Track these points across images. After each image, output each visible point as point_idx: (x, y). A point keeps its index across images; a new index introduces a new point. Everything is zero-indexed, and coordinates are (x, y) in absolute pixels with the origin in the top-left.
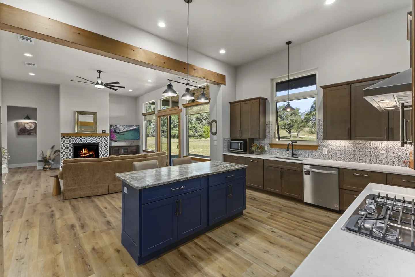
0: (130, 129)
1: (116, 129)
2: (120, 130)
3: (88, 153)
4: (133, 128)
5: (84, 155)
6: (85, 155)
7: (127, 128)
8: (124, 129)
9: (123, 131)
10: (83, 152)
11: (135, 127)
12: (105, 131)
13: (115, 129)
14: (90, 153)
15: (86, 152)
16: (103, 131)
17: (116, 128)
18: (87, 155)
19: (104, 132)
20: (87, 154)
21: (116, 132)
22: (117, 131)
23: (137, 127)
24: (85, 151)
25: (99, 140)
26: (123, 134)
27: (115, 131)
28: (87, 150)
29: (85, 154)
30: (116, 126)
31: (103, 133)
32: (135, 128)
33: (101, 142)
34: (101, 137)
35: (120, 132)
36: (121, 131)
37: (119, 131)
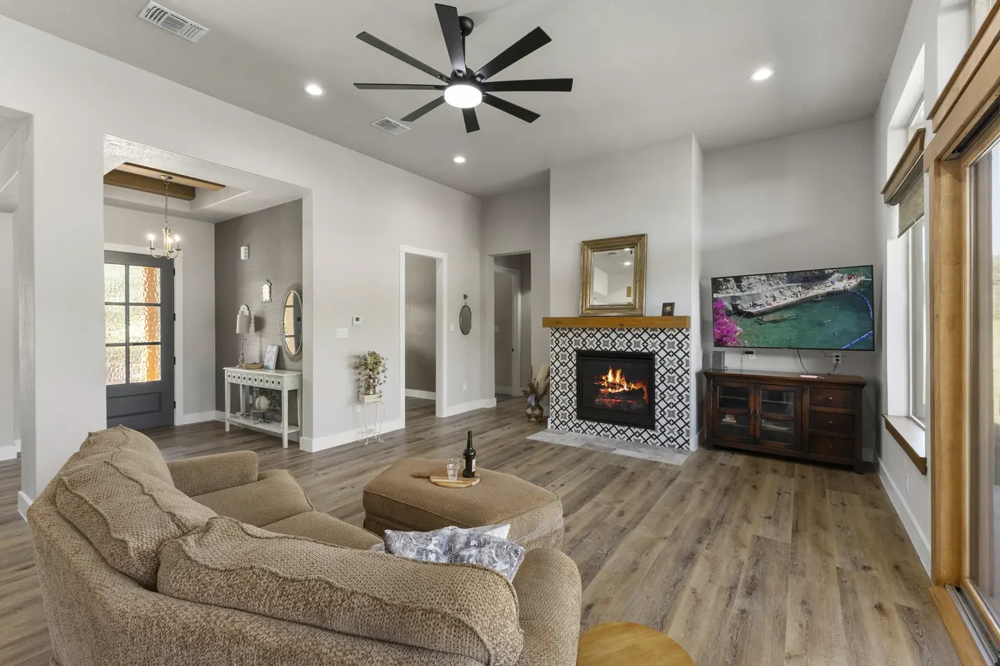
0: (811, 293)
1: (739, 298)
2: (759, 302)
3: (625, 385)
4: (830, 289)
5: (610, 390)
6: (613, 391)
7: (796, 290)
8: (777, 294)
9: (775, 304)
10: (607, 378)
11: (840, 284)
12: (672, 305)
13: (734, 298)
14: (633, 386)
15: (618, 380)
16: (665, 305)
17: (738, 294)
18: (621, 390)
19: (668, 309)
20: (623, 387)
21: (738, 312)
22: (745, 306)
23: (854, 282)
24: (614, 376)
25: (654, 345)
26: (774, 322)
27: (735, 307)
28: (621, 376)
29: (613, 385)
30: (738, 286)
31: (664, 313)
32: (839, 286)
33: (662, 354)
34: (662, 331)
35: (758, 309)
36: (765, 303)
37: (754, 305)
